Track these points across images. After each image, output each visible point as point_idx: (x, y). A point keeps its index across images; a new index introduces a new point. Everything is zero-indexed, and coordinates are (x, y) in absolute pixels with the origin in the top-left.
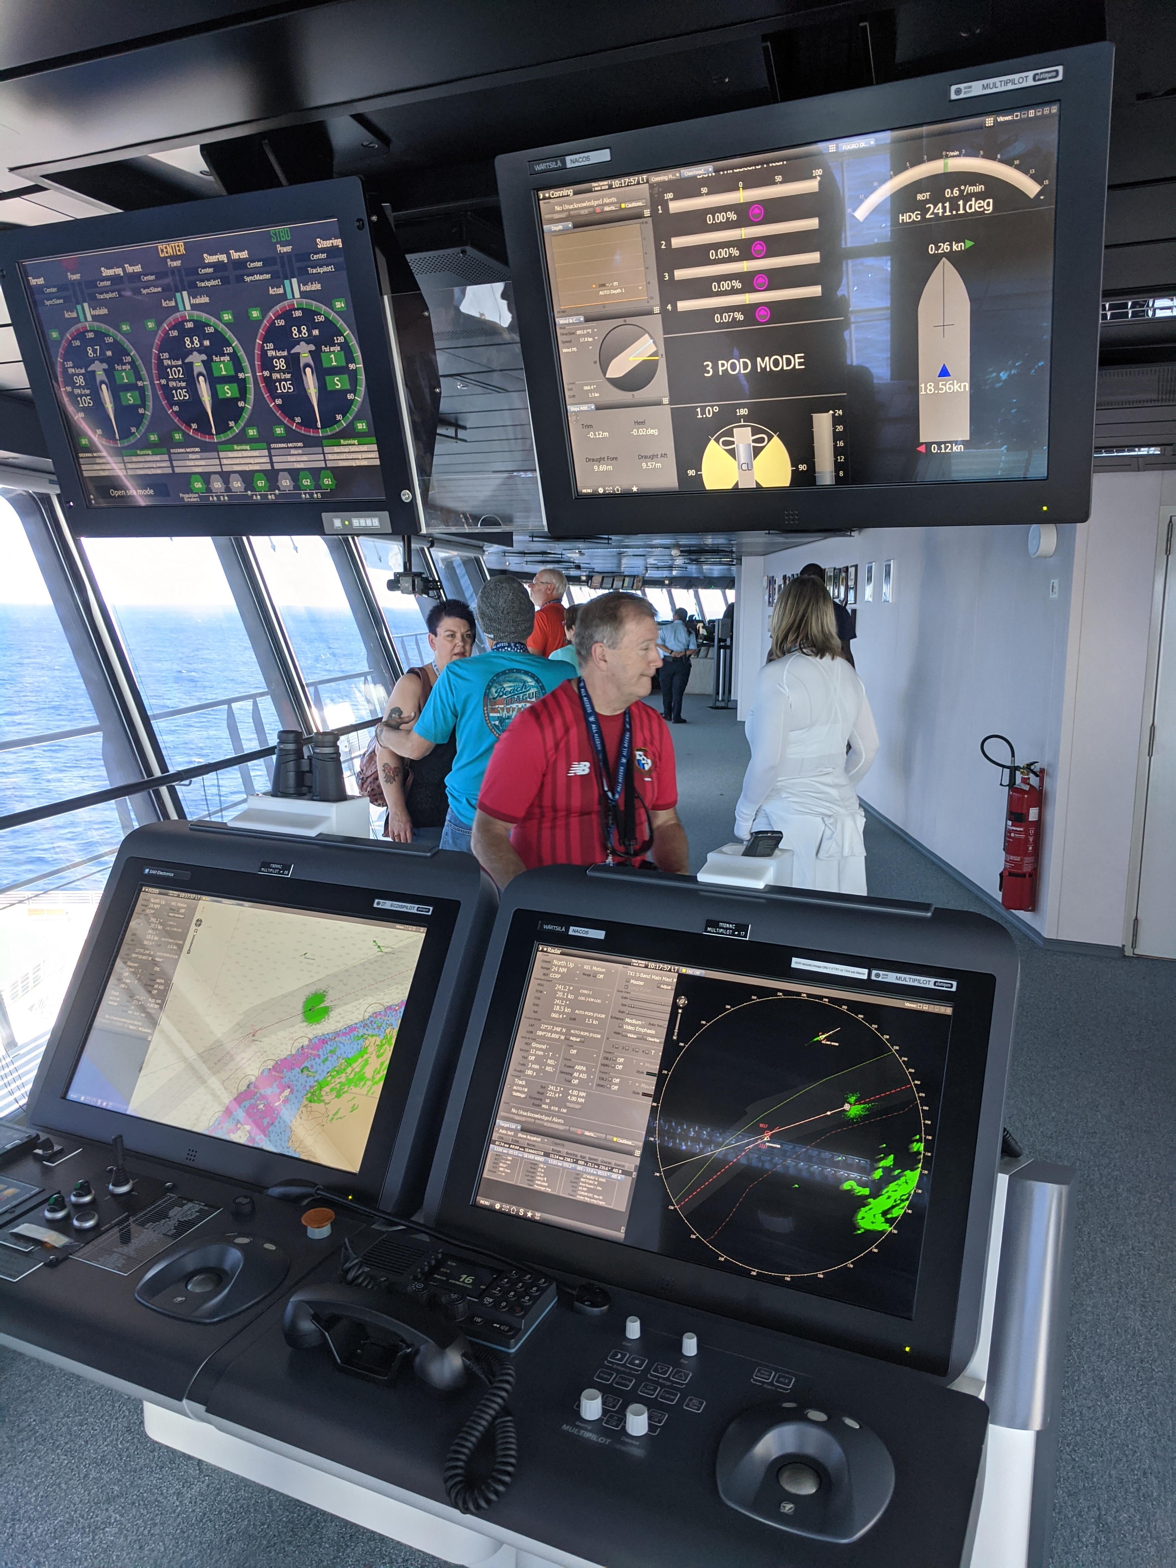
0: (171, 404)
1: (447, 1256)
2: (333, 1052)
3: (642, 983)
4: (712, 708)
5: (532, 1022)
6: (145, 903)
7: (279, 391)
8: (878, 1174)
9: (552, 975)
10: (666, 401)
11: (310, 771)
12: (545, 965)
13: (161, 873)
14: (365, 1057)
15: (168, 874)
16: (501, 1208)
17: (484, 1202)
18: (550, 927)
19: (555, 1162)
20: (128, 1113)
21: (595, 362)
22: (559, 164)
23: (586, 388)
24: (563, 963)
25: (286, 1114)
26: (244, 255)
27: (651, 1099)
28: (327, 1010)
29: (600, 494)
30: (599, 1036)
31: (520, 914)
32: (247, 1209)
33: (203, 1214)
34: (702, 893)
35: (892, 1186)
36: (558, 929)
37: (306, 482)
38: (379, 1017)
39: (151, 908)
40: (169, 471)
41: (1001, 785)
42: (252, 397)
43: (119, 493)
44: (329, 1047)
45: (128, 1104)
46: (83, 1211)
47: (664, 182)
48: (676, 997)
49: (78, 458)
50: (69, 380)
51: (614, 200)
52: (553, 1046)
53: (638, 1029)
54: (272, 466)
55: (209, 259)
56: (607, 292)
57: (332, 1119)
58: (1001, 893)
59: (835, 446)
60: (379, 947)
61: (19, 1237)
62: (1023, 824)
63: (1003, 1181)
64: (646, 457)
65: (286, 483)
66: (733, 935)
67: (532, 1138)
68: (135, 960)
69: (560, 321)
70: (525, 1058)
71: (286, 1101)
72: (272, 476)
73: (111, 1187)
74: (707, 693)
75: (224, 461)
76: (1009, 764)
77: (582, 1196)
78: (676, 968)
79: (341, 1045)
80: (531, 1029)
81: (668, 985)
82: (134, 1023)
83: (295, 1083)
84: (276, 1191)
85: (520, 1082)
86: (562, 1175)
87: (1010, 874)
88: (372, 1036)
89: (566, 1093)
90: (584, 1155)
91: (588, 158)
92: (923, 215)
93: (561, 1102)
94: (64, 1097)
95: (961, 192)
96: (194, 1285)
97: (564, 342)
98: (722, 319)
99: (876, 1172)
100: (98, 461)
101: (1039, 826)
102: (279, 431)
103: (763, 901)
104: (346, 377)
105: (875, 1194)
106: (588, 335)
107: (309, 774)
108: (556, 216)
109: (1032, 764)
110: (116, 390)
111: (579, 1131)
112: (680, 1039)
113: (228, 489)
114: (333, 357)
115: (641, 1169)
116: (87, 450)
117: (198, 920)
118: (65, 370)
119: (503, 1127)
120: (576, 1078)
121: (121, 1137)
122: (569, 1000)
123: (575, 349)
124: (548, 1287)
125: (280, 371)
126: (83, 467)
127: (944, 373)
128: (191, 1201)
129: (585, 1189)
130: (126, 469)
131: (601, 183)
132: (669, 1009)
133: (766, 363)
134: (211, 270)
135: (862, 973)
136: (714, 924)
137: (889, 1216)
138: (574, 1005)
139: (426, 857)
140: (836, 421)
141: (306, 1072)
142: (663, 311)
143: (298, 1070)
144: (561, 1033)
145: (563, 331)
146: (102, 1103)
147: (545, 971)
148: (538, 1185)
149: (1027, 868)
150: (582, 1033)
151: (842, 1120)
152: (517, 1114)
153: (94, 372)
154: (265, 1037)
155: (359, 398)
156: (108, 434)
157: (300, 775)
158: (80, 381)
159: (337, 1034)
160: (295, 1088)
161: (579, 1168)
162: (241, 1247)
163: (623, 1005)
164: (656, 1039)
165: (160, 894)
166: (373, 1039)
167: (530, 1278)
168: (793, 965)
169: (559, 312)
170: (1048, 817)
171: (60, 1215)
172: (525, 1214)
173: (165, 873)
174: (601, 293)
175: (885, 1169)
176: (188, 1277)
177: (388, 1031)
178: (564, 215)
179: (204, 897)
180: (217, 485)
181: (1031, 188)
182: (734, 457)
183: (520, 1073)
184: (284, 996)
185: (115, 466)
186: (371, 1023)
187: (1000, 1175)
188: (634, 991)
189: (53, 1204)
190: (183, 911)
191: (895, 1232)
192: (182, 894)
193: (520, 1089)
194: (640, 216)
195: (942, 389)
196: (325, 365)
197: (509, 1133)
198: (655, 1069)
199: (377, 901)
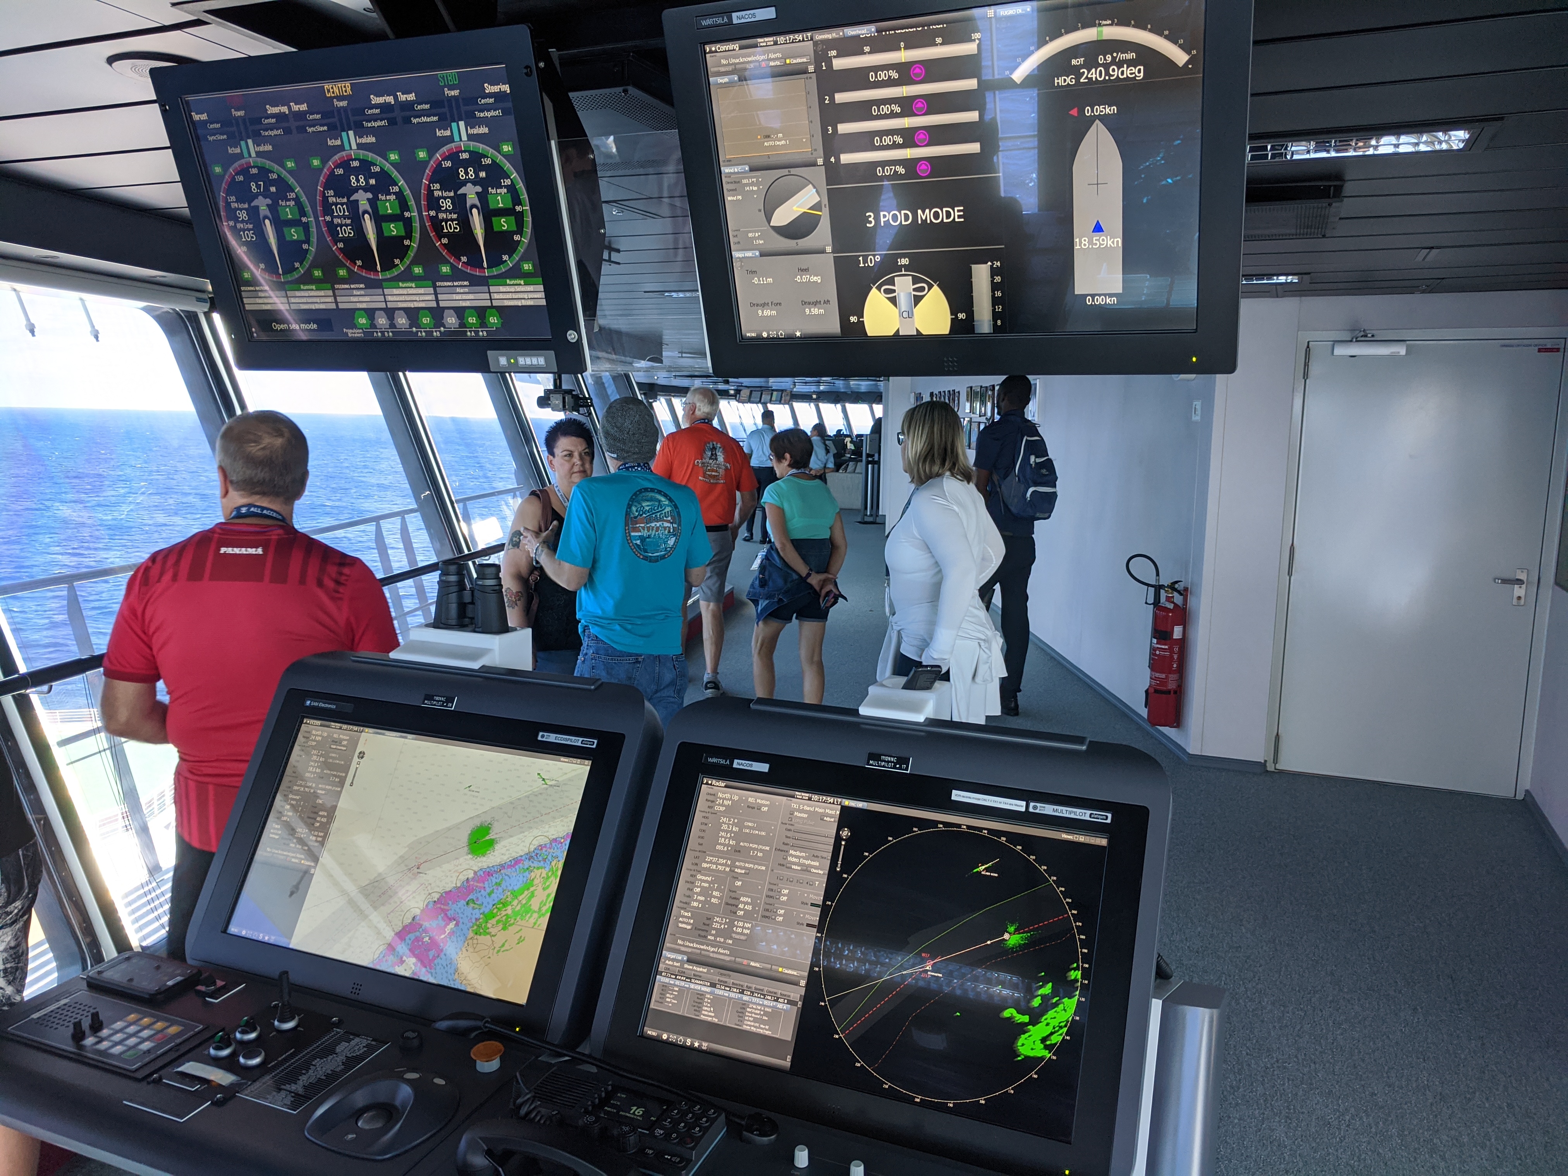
0: (336, 240)
1: (616, 1089)
2: (499, 885)
3: (805, 816)
4: (860, 522)
5: (698, 854)
6: (307, 735)
7: (445, 231)
8: (1037, 1002)
9: (717, 808)
10: (829, 249)
11: (472, 603)
12: (711, 798)
13: (323, 705)
14: (532, 889)
15: (330, 706)
16: (668, 1038)
17: (651, 1033)
18: (714, 760)
19: (721, 992)
20: (291, 946)
21: (760, 211)
22: (726, 20)
23: (750, 235)
24: (728, 796)
25: (451, 949)
26: (411, 97)
27: (815, 930)
28: (492, 843)
29: (764, 338)
30: (764, 868)
31: (684, 748)
32: (416, 1043)
33: (370, 1049)
34: (864, 726)
35: (1051, 1013)
36: (723, 762)
37: (472, 320)
38: (544, 849)
39: (312, 740)
40: (333, 306)
41: (1146, 603)
42: (418, 236)
43: (282, 326)
44: (494, 880)
45: (290, 938)
46: (249, 1049)
47: (828, 40)
48: (839, 828)
49: (240, 291)
50: (232, 215)
51: (779, 55)
52: (718, 878)
53: (802, 861)
54: (438, 303)
55: (376, 100)
56: (771, 143)
57: (499, 951)
58: (1146, 710)
59: (993, 296)
60: (544, 780)
61: (184, 1075)
62: (1168, 642)
63: (1156, 1006)
64: (809, 303)
65: (451, 321)
66: (895, 767)
67: (698, 969)
68: (297, 793)
69: (726, 170)
70: (691, 890)
71: (452, 933)
72: (437, 313)
73: (276, 1023)
74: (854, 507)
75: (389, 298)
76: (1154, 583)
77: (749, 1025)
78: (839, 800)
79: (506, 877)
80: (696, 861)
81: (831, 817)
82: (297, 858)
83: (461, 915)
84: (443, 1025)
85: (686, 914)
86: (729, 1006)
87: (1156, 691)
88: (538, 868)
89: (731, 924)
90: (749, 985)
91: (754, 15)
92: (1078, 79)
93: (727, 933)
94: (225, 931)
95: (1114, 58)
96: (364, 1122)
97: (729, 191)
98: (883, 172)
99: (1035, 1000)
100: (261, 294)
101: (1183, 643)
102: (445, 269)
103: (923, 734)
104: (512, 219)
105: (1035, 1021)
106: (752, 184)
107: (470, 606)
108: (722, 69)
109: (1176, 582)
110: (280, 225)
111: (745, 962)
112: (843, 871)
113: (392, 325)
114: (499, 198)
115: (806, 999)
116: (248, 283)
117: (360, 753)
118: (228, 204)
119: (669, 958)
120: (741, 910)
121: (287, 972)
122: (734, 832)
123: (740, 197)
124: (717, 1118)
125: (446, 211)
126: (245, 301)
127: (1098, 229)
128: (358, 1036)
129: (751, 1019)
130: (289, 303)
131: (766, 39)
132: (833, 841)
133: (926, 215)
134: (378, 111)
135: (1019, 806)
136: (876, 757)
137: (1048, 1043)
138: (738, 837)
139: (590, 690)
140: (994, 272)
141: (472, 905)
142: (827, 162)
143: (463, 902)
144: (726, 865)
145: (729, 180)
146: (264, 938)
147: (710, 804)
148: (704, 1015)
149: (1172, 686)
150: (747, 865)
151: (1001, 950)
152: (683, 946)
153: (257, 207)
154: (429, 869)
155: (525, 239)
156: (271, 268)
157: (462, 607)
158: (243, 215)
159: (502, 866)
160: (461, 921)
161: (745, 998)
162: (409, 1082)
163: (787, 837)
164: (820, 870)
165: (321, 726)
166: (538, 872)
167: (699, 1109)
168: (953, 798)
169: (724, 161)
170: (1191, 634)
171: (225, 1053)
172: (692, 1044)
173: (327, 705)
174: (766, 144)
175: (1043, 997)
176: (359, 1113)
177: (553, 864)
178: (730, 68)
179: (367, 730)
180: (382, 321)
181: (1180, 57)
182: (895, 305)
183: (686, 905)
184: (449, 829)
185: (276, 300)
186: (535, 856)
187: (1154, 1000)
188: (798, 823)
189: (219, 1042)
190: (345, 743)
191: (1054, 1058)
192: (345, 726)
193: (685, 920)
194: (805, 72)
195: (1096, 244)
196: (492, 206)
197: (675, 964)
198: (819, 899)
199: (541, 734)
